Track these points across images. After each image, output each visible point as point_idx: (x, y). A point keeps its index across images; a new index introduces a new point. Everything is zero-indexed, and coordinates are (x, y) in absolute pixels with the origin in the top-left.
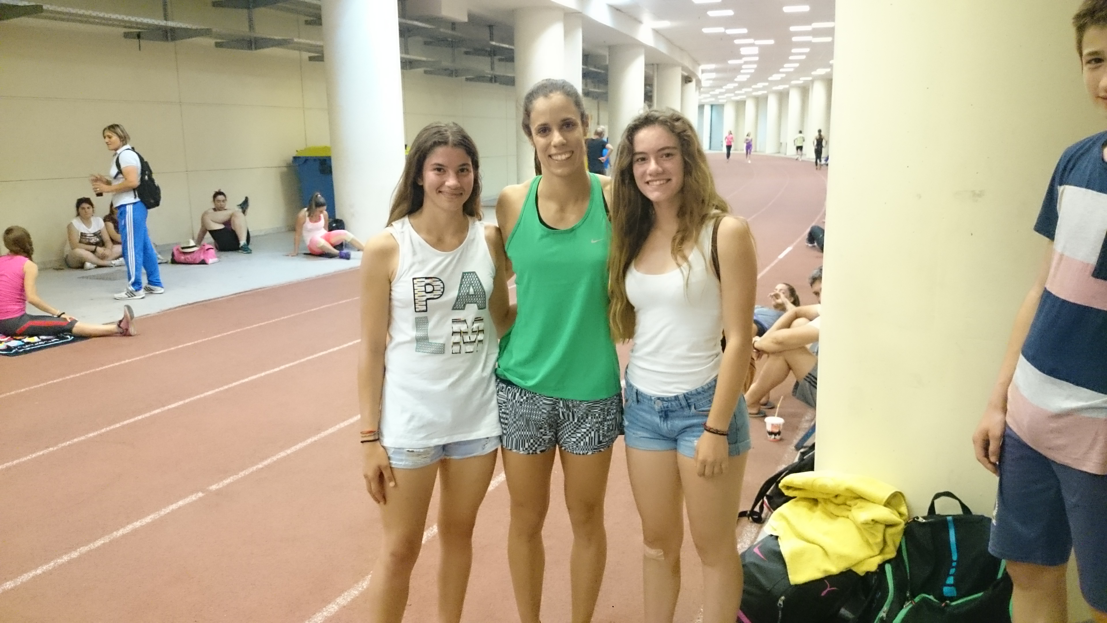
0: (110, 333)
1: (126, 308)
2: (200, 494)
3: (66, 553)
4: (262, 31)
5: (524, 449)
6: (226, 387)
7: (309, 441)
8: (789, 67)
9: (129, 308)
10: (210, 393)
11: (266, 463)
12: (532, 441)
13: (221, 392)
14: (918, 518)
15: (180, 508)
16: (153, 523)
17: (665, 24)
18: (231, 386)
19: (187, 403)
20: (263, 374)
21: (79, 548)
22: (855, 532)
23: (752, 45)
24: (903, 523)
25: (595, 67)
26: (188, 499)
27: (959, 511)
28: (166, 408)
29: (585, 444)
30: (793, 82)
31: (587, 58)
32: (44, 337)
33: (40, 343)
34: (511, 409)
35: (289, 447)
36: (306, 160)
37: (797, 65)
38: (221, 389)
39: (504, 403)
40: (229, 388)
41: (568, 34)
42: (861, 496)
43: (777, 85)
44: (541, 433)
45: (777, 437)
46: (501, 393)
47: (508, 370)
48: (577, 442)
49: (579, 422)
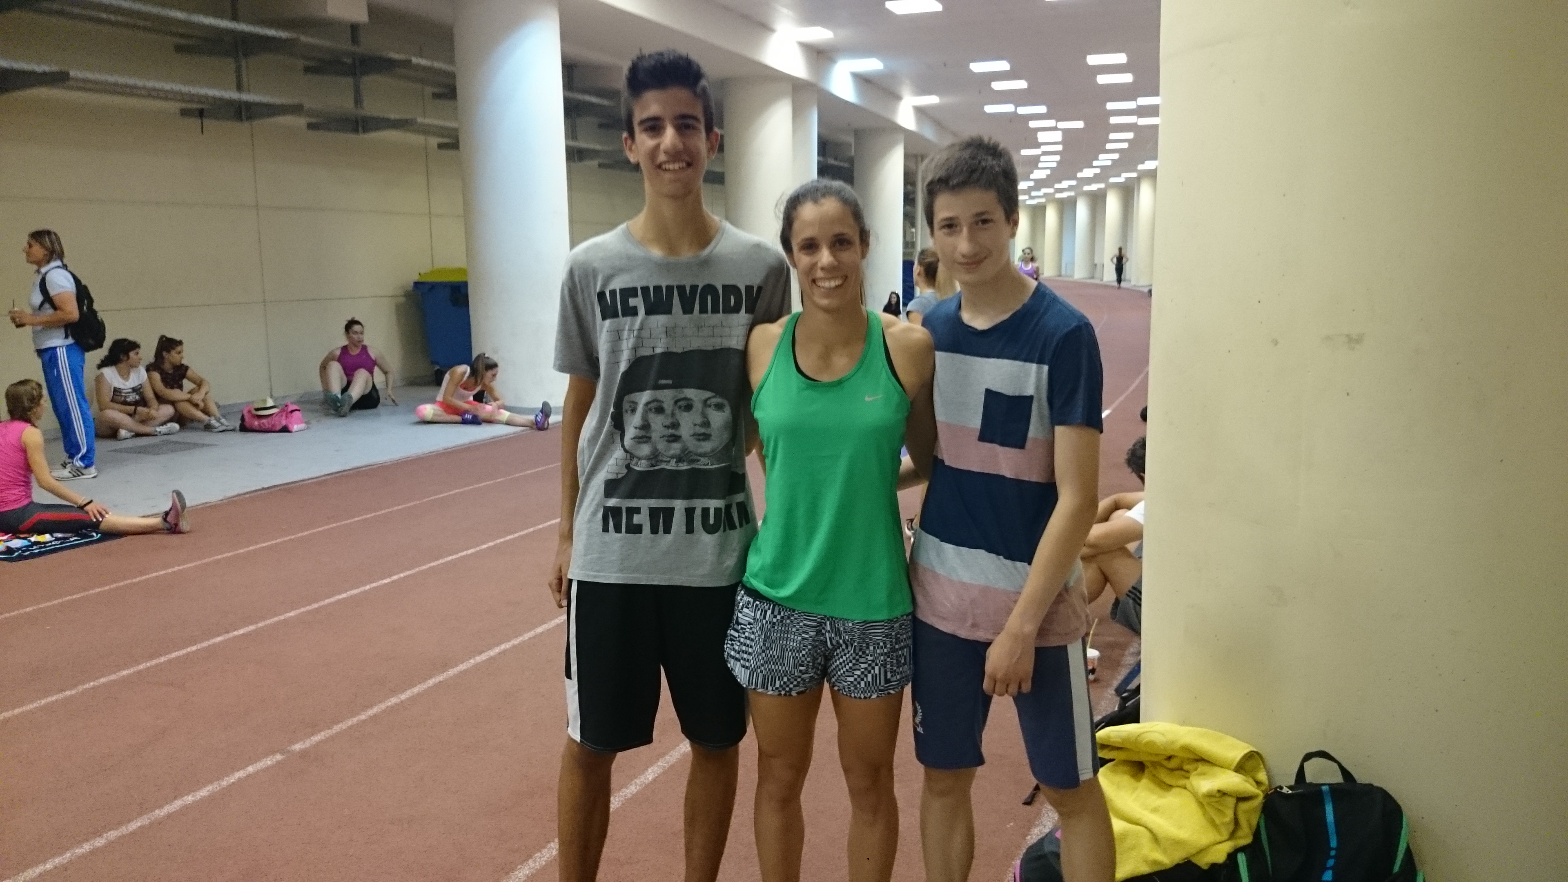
0: (152, 529)
1: (175, 494)
2: (279, 757)
3: (87, 840)
4: (371, 108)
5: (774, 688)
6: (316, 606)
7: (432, 682)
8: (1105, 160)
9: (179, 494)
10: (292, 614)
11: (370, 712)
12: (785, 679)
13: (309, 612)
14: (1281, 788)
15: (249, 776)
16: (211, 798)
17: (932, 100)
18: (322, 603)
19: (261, 628)
20: (368, 587)
21: (106, 832)
22: (1193, 807)
23: (1055, 129)
24: (1261, 796)
25: (836, 158)
26: (261, 764)
27: (1338, 779)
28: (231, 635)
29: (867, 684)
30: (1113, 180)
31: (824, 146)
32: (60, 535)
33: (53, 543)
34: (759, 633)
35: (403, 691)
36: (433, 287)
37: (1116, 156)
38: (309, 608)
39: (750, 624)
40: (320, 607)
41: (798, 114)
42: (1203, 757)
43: (1089, 184)
44: (801, 671)
45: (1091, 677)
46: (745, 610)
47: (755, 576)
48: (855, 683)
49: (857, 654)
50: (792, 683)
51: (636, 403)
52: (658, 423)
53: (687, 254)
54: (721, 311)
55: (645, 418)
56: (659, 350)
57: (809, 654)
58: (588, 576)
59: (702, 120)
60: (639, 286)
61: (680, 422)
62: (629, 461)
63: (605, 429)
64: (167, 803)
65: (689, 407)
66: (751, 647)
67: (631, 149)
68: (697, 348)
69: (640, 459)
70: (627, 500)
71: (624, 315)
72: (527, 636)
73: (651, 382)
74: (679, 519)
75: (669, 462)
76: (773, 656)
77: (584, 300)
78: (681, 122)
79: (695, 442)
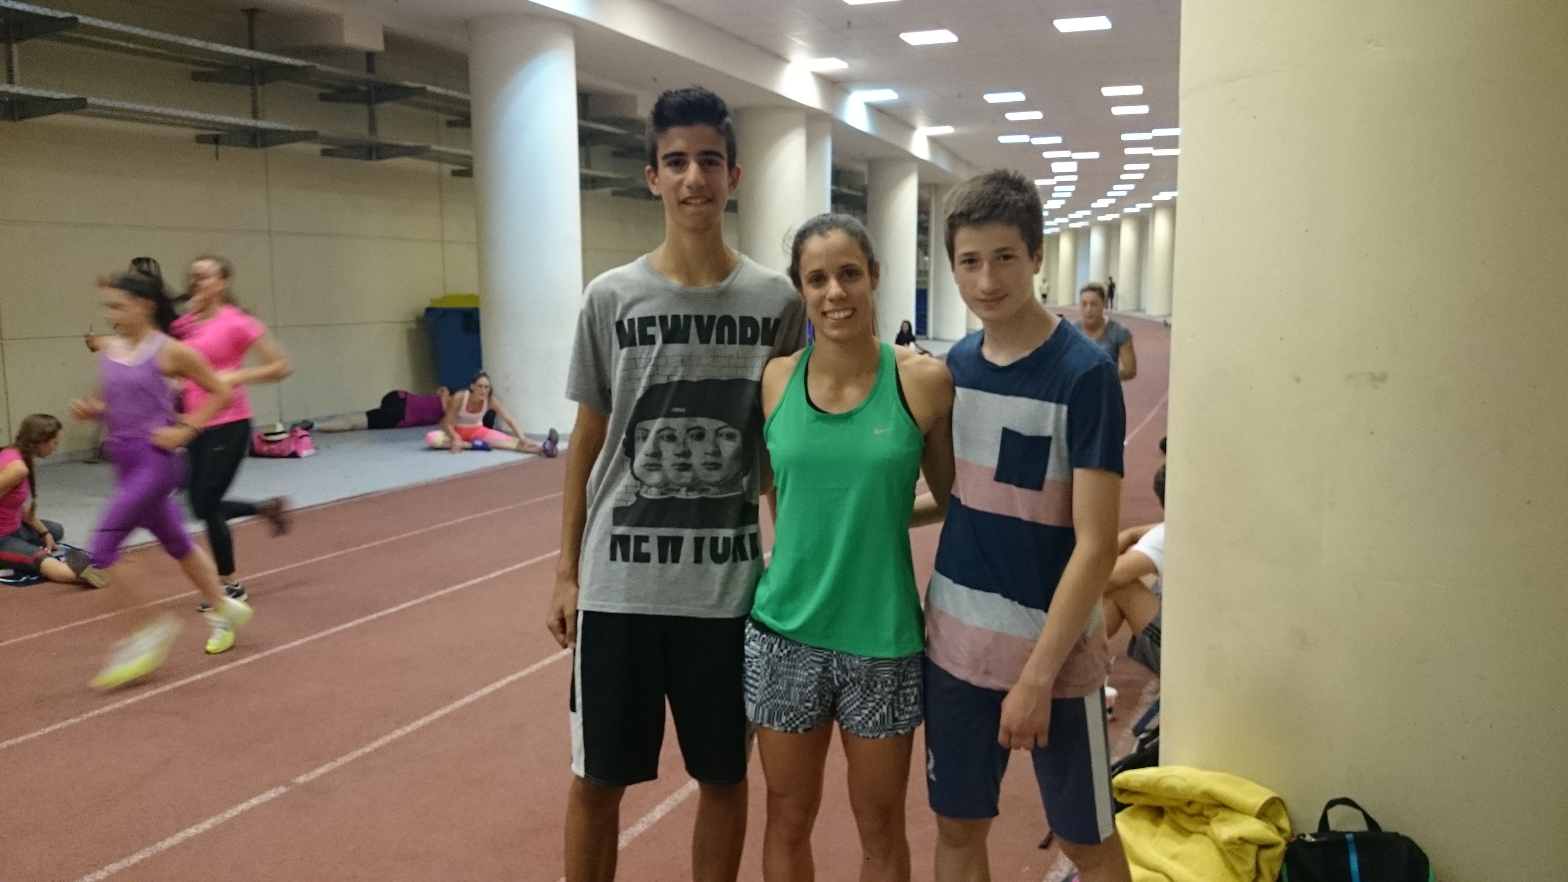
2: (282, 789)
4: (386, 135)
5: (780, 724)
7: (438, 714)
8: (1120, 190)
11: (375, 745)
12: (791, 715)
13: (313, 641)
14: (1304, 836)
15: (253, 808)
16: (215, 830)
17: (947, 130)
21: (108, 865)
22: (1213, 855)
23: (1069, 159)
24: (1284, 843)
25: (849, 187)
26: (265, 797)
27: (1362, 826)
29: (875, 723)
30: (1127, 210)
31: (838, 175)
34: (765, 666)
35: (408, 723)
36: (444, 313)
37: (1131, 187)
38: (315, 637)
39: (756, 657)
41: (811, 143)
42: (1224, 803)
43: (1104, 214)
44: (807, 707)
45: (1109, 716)
46: (752, 643)
47: (763, 609)
48: (863, 722)
49: (864, 693)
50: (798, 719)
51: (648, 431)
52: (669, 451)
53: (706, 286)
54: (738, 342)
55: (656, 445)
56: (676, 379)
57: (815, 690)
58: (595, 605)
59: (725, 155)
60: (657, 314)
61: (692, 451)
62: (639, 489)
63: (615, 457)
64: (170, 835)
65: (700, 436)
66: (757, 681)
67: (653, 182)
68: (712, 378)
69: (650, 486)
70: (636, 528)
71: (642, 343)
72: (535, 667)
73: (664, 410)
74: (687, 550)
75: (678, 490)
76: (779, 691)
77: (602, 330)
78: (704, 157)
79: (705, 471)
